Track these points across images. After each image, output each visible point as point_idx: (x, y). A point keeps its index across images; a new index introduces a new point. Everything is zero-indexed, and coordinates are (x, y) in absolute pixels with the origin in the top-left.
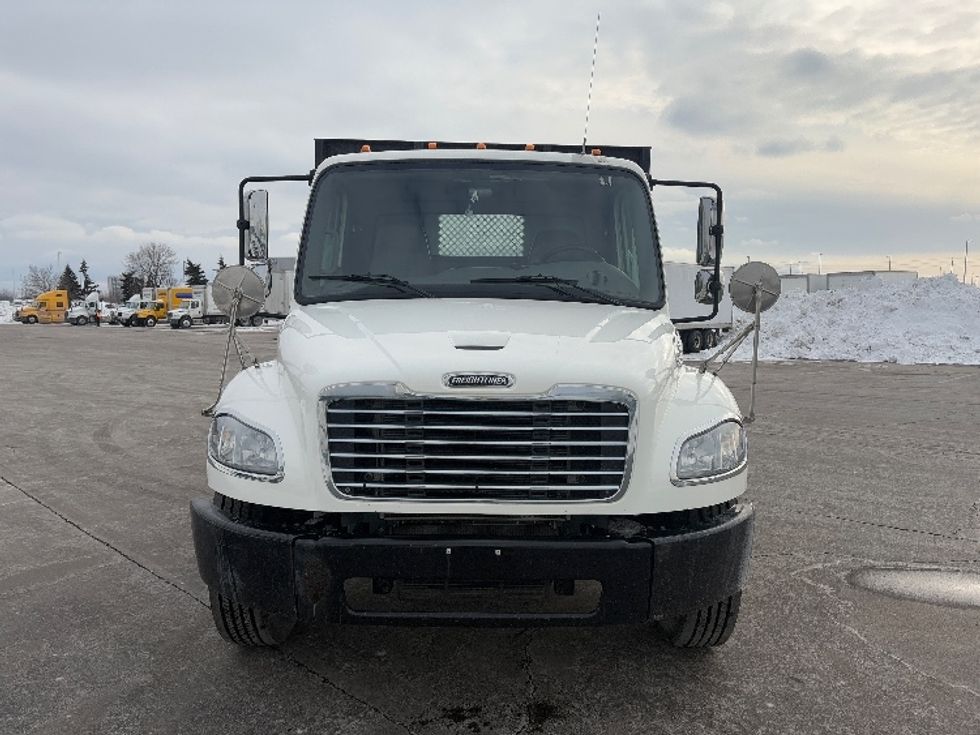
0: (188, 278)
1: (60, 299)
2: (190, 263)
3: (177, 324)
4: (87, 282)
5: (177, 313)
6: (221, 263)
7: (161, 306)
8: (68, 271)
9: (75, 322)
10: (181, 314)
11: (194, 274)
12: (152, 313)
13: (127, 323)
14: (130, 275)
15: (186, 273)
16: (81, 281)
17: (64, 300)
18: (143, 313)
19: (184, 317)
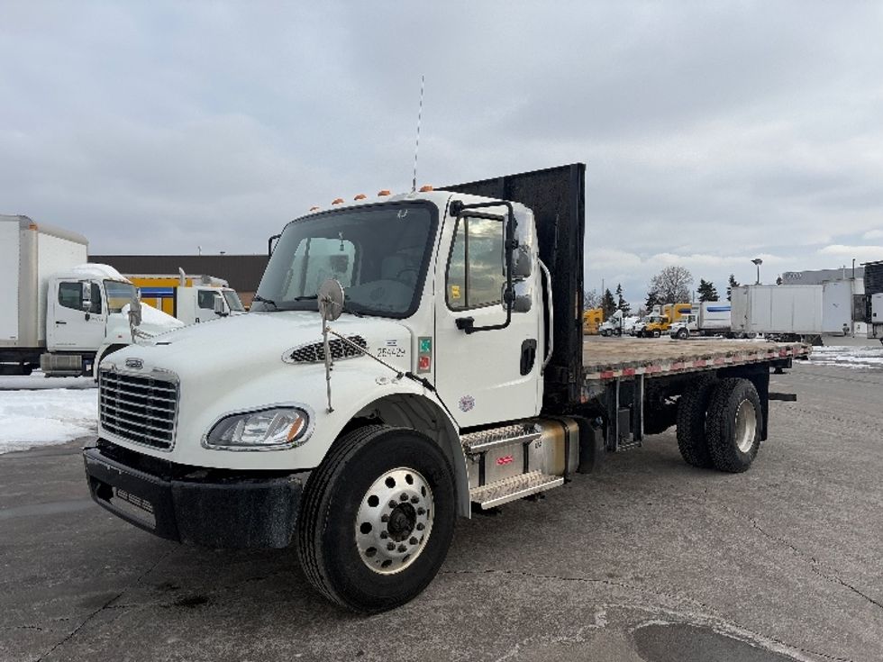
0: (700, 295)
1: (597, 316)
2: (703, 282)
3: (675, 336)
4: (621, 302)
5: (676, 326)
6: (732, 280)
7: (665, 320)
8: (608, 294)
9: (605, 333)
10: (679, 327)
11: (707, 292)
12: (658, 326)
13: (639, 335)
14: (653, 294)
15: (700, 291)
16: (617, 300)
17: (600, 316)
18: (650, 326)
19: (681, 330)
